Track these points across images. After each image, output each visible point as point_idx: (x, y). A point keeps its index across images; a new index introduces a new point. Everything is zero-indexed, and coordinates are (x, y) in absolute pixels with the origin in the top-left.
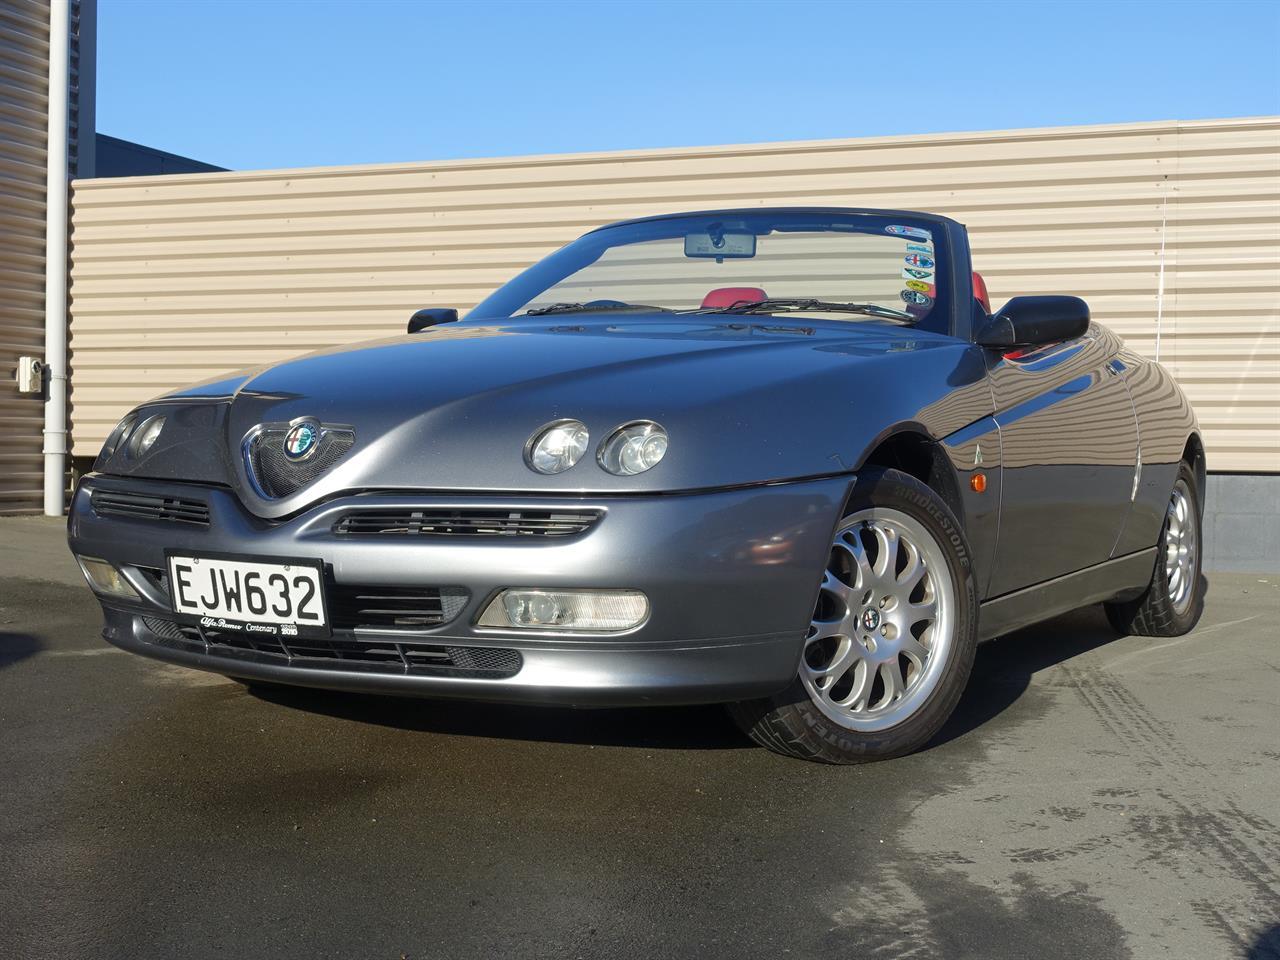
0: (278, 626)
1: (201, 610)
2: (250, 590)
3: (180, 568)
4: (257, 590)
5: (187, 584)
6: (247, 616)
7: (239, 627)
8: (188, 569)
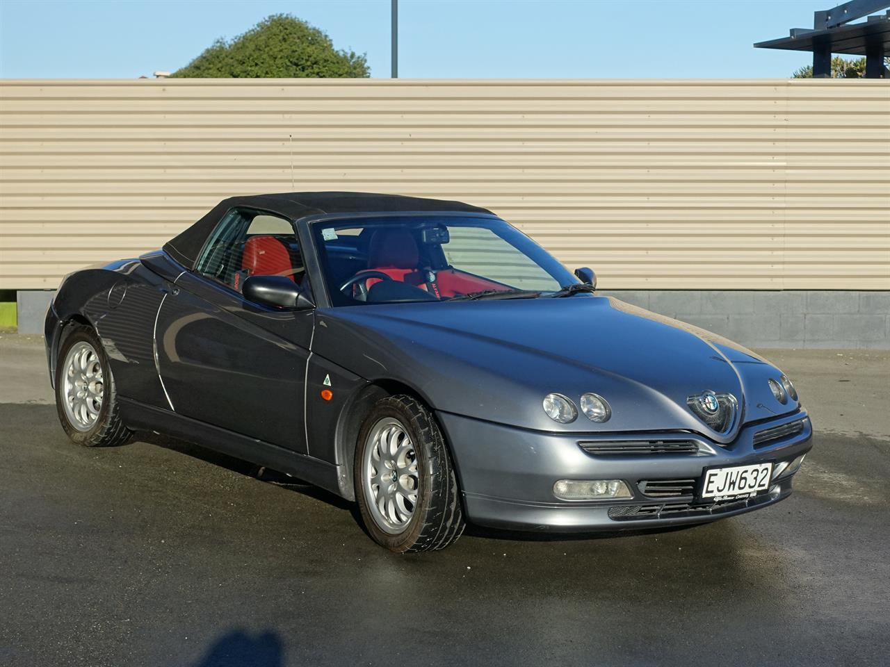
0: (749, 493)
1: (716, 493)
2: (742, 478)
3: (711, 475)
4: (745, 478)
5: (713, 482)
6: (736, 491)
7: (733, 498)
8: (716, 475)
